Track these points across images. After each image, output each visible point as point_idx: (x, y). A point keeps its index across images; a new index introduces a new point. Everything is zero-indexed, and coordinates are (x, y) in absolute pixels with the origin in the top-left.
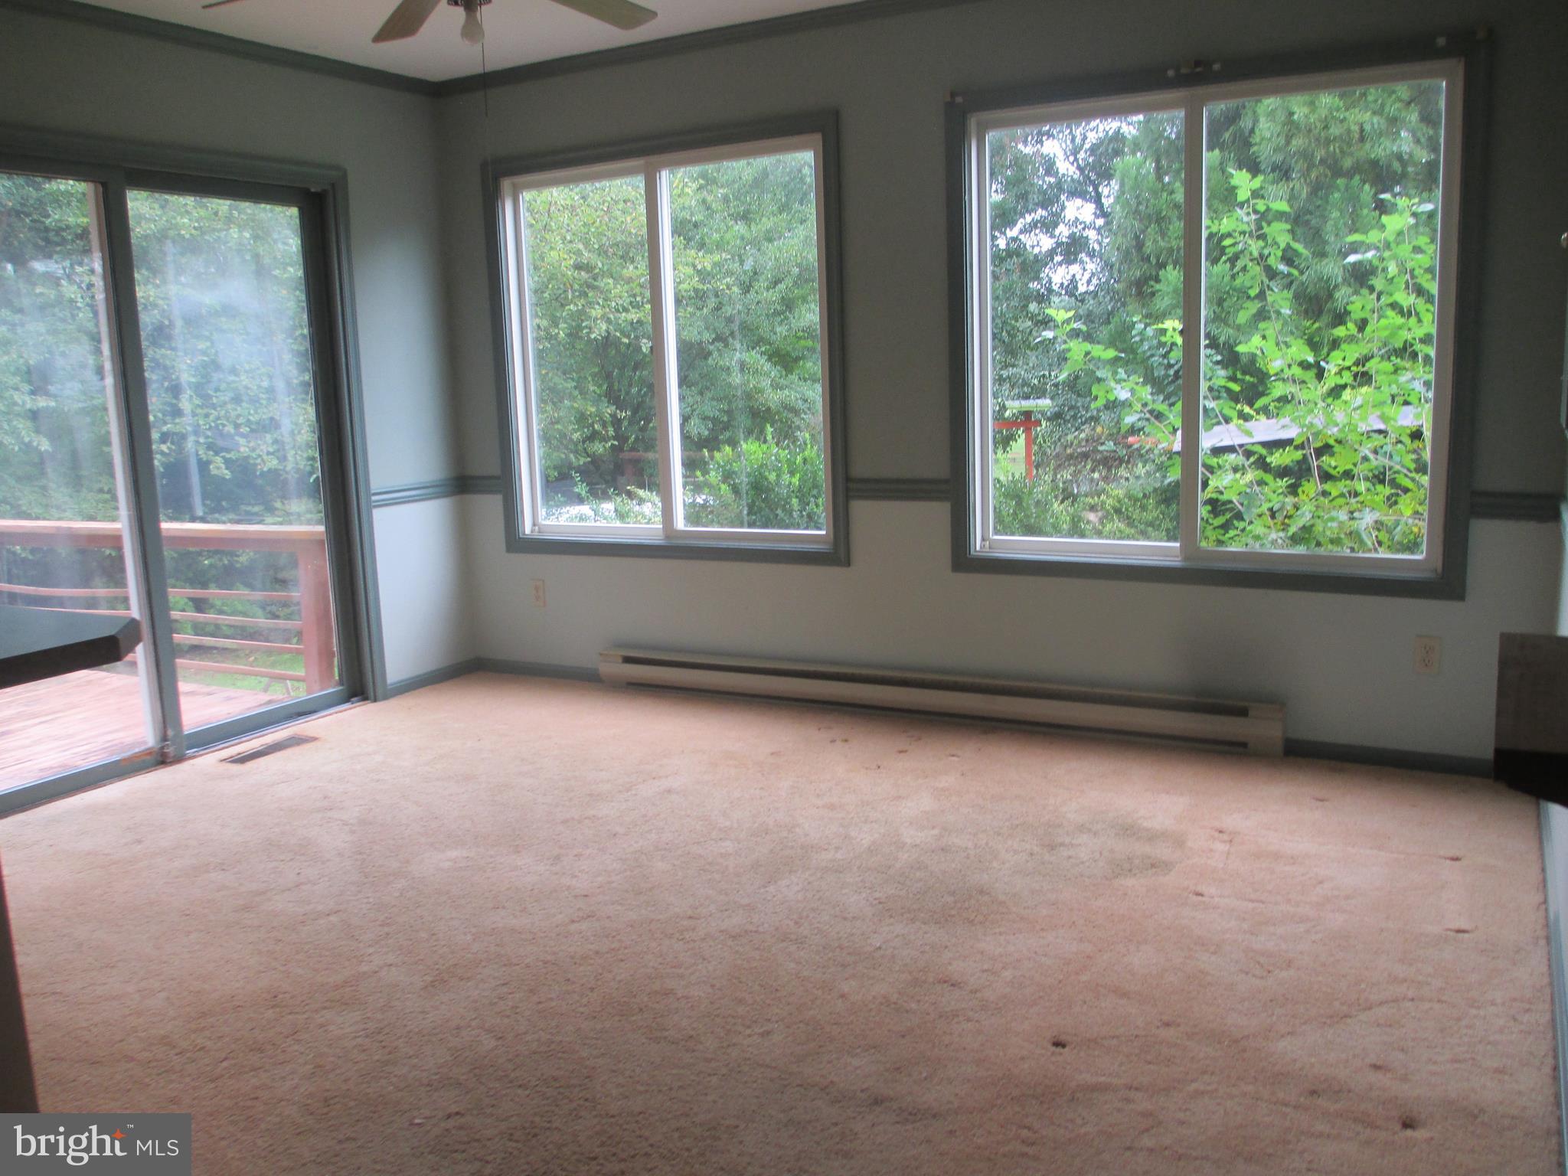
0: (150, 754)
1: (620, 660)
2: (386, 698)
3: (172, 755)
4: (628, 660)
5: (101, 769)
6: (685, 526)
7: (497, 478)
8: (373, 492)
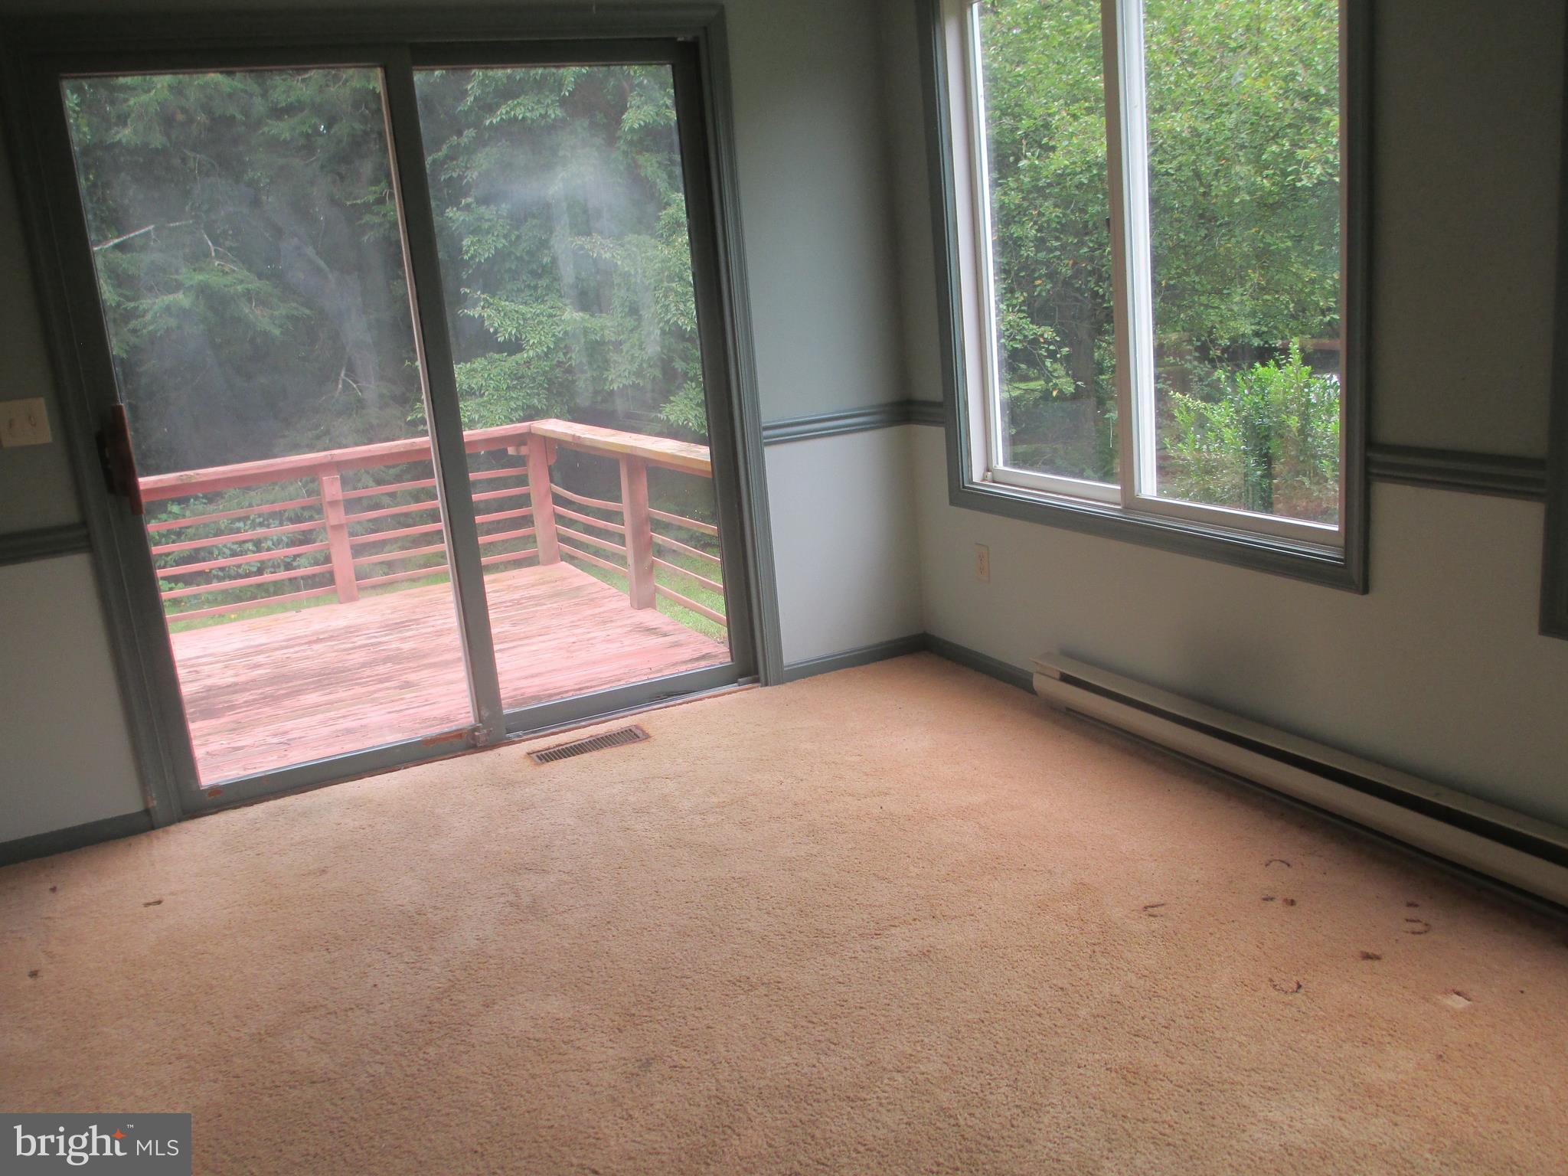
0: (460, 736)
1: (1057, 676)
2: (780, 681)
3: (483, 739)
4: (1066, 679)
5: (398, 750)
6: (1159, 492)
7: (940, 405)
8: (763, 425)
